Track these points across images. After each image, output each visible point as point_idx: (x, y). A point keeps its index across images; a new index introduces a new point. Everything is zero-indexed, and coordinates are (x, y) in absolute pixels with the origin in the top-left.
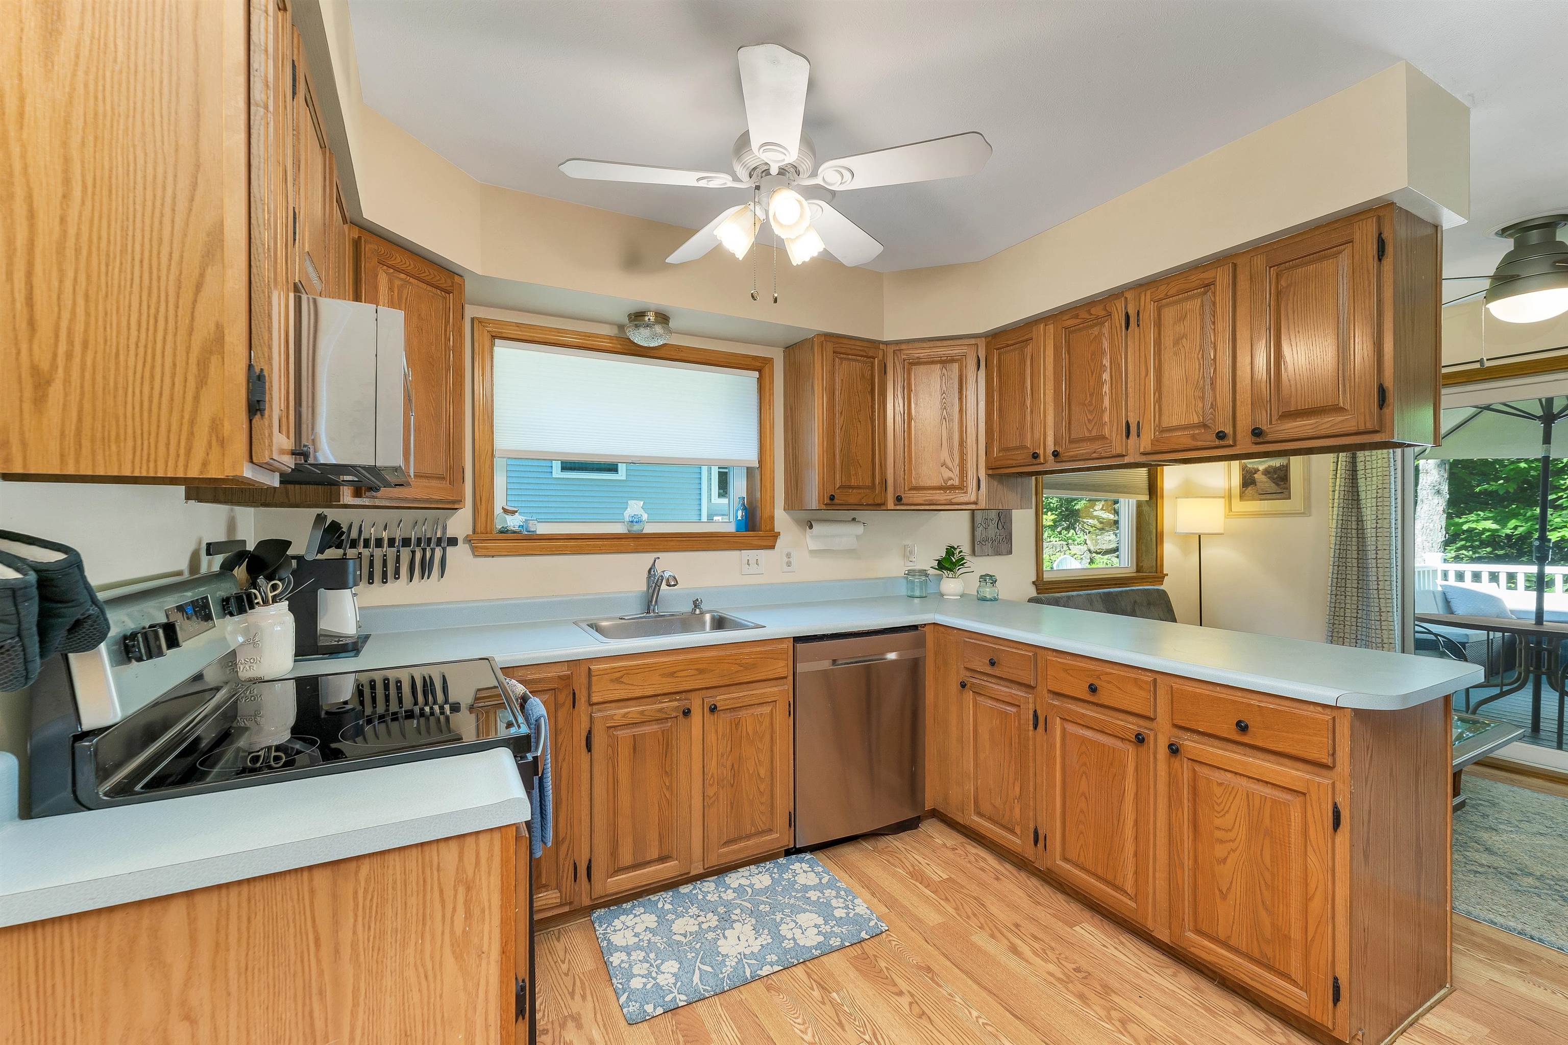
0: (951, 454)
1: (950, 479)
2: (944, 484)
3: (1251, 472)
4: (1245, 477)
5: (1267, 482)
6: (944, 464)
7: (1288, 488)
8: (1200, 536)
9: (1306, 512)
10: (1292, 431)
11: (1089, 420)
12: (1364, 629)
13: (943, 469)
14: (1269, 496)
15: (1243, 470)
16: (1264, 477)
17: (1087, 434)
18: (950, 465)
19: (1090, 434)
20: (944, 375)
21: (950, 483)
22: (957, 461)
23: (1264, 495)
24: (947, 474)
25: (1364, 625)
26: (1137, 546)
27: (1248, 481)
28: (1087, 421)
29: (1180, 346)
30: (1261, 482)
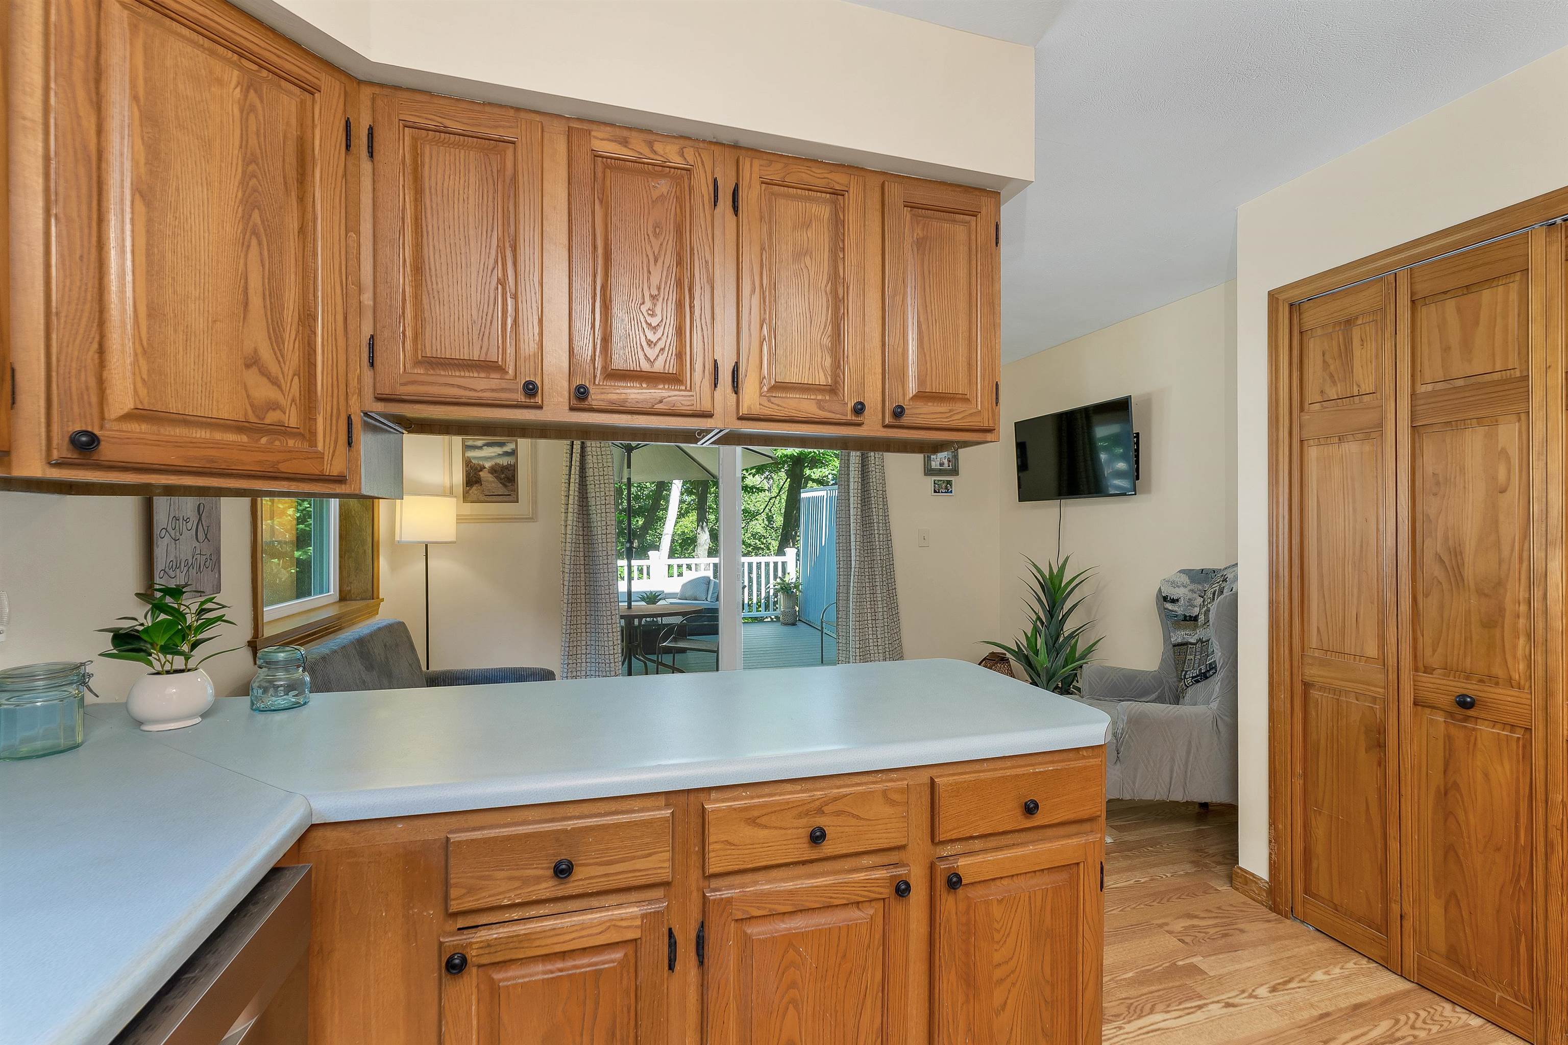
0: (276, 337)
1: (274, 406)
2: (253, 419)
3: (476, 469)
4: (469, 474)
5: (493, 482)
6: (253, 362)
7: (516, 491)
8: (426, 546)
9: (532, 519)
10: (928, 416)
11: (650, 343)
12: (593, 634)
13: (252, 377)
14: (495, 498)
15: (467, 466)
16: (490, 475)
17: (645, 366)
18: (274, 368)
19: (652, 366)
20: (253, 109)
21: (272, 417)
22: (293, 358)
23: (491, 497)
24: (263, 391)
25: (593, 630)
26: (340, 562)
27: (472, 478)
28: (644, 344)
29: (803, 266)
30: (487, 481)
